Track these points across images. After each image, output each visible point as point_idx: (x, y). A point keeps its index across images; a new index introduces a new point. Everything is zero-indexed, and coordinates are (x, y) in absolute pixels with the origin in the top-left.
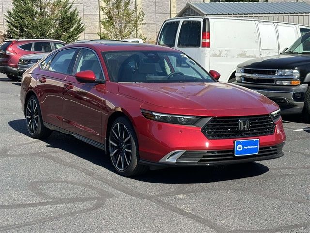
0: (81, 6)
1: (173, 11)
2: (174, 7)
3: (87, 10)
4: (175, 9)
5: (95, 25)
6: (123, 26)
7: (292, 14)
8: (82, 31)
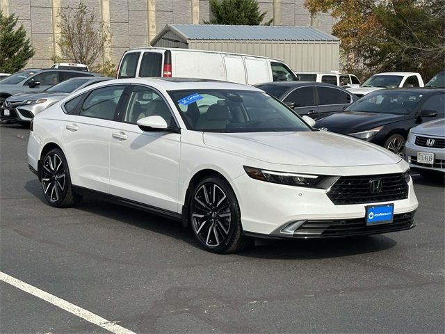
0: (29, 22)
1: (152, 32)
2: (153, 27)
3: (37, 29)
4: (154, 30)
5: (47, 48)
6: (84, 49)
7: (295, 42)
8: (30, 57)
